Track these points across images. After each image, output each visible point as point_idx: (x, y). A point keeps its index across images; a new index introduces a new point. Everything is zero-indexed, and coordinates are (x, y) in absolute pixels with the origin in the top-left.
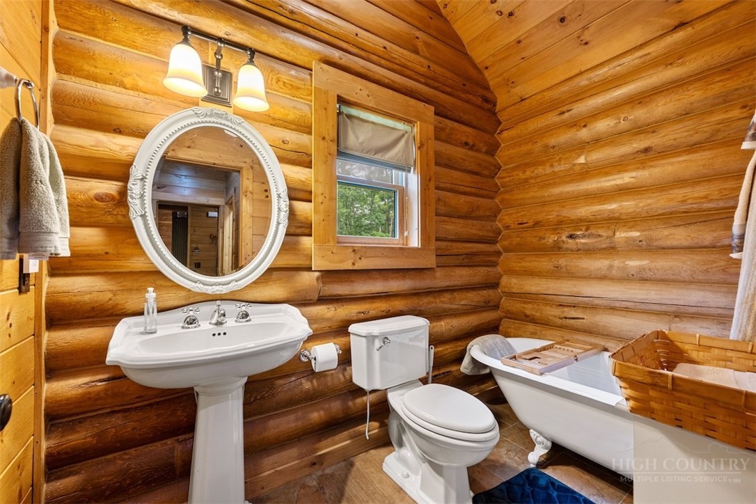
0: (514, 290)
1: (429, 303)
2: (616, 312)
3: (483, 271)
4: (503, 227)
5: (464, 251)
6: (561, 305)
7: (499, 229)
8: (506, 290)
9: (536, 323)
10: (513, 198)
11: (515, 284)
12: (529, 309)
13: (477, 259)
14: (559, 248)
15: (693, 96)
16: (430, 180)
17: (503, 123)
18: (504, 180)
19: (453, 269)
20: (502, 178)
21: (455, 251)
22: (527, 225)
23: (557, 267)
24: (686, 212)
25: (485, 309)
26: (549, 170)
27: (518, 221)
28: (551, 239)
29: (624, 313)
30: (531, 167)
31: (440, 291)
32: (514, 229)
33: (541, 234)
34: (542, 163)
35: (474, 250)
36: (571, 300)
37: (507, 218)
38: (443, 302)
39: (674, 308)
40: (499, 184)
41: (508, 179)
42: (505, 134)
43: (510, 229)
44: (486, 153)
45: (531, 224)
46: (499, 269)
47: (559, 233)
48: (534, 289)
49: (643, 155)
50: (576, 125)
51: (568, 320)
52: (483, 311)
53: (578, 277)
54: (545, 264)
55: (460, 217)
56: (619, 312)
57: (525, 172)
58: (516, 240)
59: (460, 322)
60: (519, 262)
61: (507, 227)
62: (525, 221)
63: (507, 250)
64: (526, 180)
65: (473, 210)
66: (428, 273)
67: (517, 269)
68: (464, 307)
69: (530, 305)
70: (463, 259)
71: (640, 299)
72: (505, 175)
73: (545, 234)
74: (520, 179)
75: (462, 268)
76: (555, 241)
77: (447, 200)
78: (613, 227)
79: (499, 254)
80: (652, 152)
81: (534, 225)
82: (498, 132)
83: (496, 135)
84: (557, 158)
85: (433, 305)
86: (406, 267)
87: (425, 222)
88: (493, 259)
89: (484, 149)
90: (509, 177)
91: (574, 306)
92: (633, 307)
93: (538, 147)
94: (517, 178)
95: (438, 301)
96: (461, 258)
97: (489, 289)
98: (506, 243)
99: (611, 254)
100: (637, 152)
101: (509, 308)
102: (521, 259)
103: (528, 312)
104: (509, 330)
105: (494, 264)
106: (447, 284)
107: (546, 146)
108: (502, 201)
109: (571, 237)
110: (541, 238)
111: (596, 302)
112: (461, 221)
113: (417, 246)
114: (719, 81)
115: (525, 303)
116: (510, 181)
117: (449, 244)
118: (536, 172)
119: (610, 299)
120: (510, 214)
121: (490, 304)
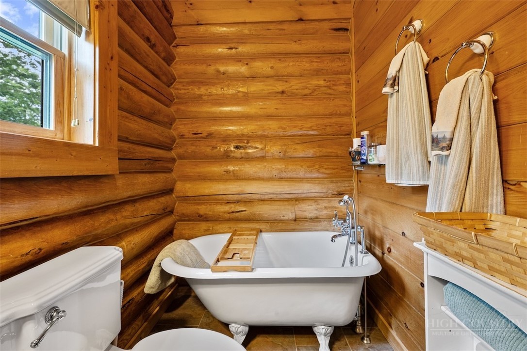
0: (189, 194)
1: (108, 222)
2: (265, 203)
3: (162, 177)
4: (178, 135)
5: (148, 156)
6: (228, 202)
7: (173, 136)
8: (181, 194)
9: (208, 221)
10: (189, 110)
11: (189, 188)
12: (203, 209)
13: (158, 165)
14: (228, 156)
15: (305, 66)
16: (112, 58)
17: (177, 39)
18: (179, 92)
19: (135, 175)
20: (178, 89)
21: (138, 155)
22: (200, 135)
23: (227, 172)
24: (301, 136)
25: (162, 216)
26: (220, 92)
27: (193, 131)
28: (222, 148)
29: (270, 202)
30: (204, 85)
31: (119, 204)
32: (189, 138)
33: (214, 143)
34: (214, 84)
35: (155, 156)
36: (236, 197)
37: (182, 128)
38: (125, 217)
39: (295, 196)
40: (174, 94)
41: (183, 91)
42: (181, 50)
43: (184, 138)
44: (164, 59)
45: (204, 135)
46: (174, 175)
47: (227, 144)
48: (207, 191)
49: (280, 95)
50: (241, 61)
51: (234, 214)
52: (161, 219)
53: (241, 179)
54: (217, 169)
55: (142, 117)
56: (267, 203)
57: (200, 88)
58: (191, 149)
59: (143, 236)
60: (194, 168)
61: (182, 136)
62: (199, 132)
63: (181, 157)
64: (200, 96)
65: (154, 113)
66: (107, 181)
67: (191, 174)
68: (146, 218)
69: (203, 206)
70: (146, 165)
71: (280, 192)
72: (180, 87)
73: (216, 144)
74: (194, 94)
75: (144, 175)
76: (225, 150)
77: (130, 93)
78: (264, 142)
79: (173, 160)
80: (285, 95)
81: (207, 136)
82: (173, 44)
83: (171, 47)
84: (227, 83)
85: (113, 223)
86: (75, 174)
87: (106, 112)
88: (170, 165)
89: (163, 54)
90: (185, 90)
91: (238, 202)
92: (275, 198)
93: (211, 70)
94: (192, 92)
95: (119, 216)
96: (143, 163)
97: (166, 195)
98: (180, 151)
99: (262, 161)
100: (278, 92)
101: (184, 212)
102: (195, 165)
103: (201, 213)
104: (184, 232)
105: (170, 171)
106: (129, 194)
107: (218, 71)
108: (178, 110)
109: (237, 147)
110: (214, 148)
111: (254, 197)
112: (144, 122)
113: (91, 143)
114: (316, 62)
115: (198, 204)
116: (185, 94)
117: (131, 146)
118: (209, 91)
119: (262, 194)
120: (184, 124)
121: (167, 211)
